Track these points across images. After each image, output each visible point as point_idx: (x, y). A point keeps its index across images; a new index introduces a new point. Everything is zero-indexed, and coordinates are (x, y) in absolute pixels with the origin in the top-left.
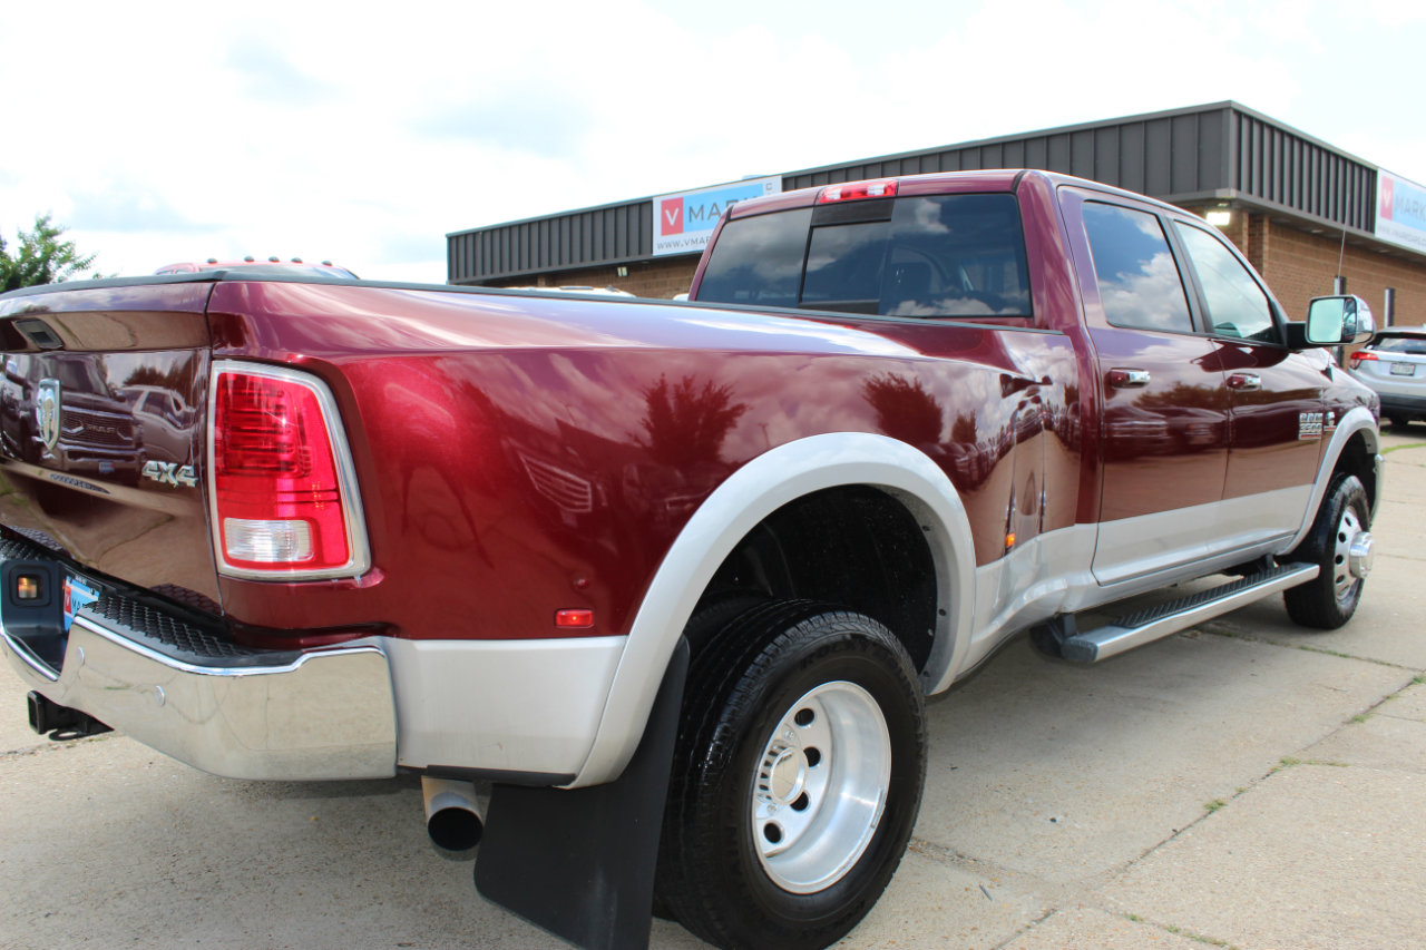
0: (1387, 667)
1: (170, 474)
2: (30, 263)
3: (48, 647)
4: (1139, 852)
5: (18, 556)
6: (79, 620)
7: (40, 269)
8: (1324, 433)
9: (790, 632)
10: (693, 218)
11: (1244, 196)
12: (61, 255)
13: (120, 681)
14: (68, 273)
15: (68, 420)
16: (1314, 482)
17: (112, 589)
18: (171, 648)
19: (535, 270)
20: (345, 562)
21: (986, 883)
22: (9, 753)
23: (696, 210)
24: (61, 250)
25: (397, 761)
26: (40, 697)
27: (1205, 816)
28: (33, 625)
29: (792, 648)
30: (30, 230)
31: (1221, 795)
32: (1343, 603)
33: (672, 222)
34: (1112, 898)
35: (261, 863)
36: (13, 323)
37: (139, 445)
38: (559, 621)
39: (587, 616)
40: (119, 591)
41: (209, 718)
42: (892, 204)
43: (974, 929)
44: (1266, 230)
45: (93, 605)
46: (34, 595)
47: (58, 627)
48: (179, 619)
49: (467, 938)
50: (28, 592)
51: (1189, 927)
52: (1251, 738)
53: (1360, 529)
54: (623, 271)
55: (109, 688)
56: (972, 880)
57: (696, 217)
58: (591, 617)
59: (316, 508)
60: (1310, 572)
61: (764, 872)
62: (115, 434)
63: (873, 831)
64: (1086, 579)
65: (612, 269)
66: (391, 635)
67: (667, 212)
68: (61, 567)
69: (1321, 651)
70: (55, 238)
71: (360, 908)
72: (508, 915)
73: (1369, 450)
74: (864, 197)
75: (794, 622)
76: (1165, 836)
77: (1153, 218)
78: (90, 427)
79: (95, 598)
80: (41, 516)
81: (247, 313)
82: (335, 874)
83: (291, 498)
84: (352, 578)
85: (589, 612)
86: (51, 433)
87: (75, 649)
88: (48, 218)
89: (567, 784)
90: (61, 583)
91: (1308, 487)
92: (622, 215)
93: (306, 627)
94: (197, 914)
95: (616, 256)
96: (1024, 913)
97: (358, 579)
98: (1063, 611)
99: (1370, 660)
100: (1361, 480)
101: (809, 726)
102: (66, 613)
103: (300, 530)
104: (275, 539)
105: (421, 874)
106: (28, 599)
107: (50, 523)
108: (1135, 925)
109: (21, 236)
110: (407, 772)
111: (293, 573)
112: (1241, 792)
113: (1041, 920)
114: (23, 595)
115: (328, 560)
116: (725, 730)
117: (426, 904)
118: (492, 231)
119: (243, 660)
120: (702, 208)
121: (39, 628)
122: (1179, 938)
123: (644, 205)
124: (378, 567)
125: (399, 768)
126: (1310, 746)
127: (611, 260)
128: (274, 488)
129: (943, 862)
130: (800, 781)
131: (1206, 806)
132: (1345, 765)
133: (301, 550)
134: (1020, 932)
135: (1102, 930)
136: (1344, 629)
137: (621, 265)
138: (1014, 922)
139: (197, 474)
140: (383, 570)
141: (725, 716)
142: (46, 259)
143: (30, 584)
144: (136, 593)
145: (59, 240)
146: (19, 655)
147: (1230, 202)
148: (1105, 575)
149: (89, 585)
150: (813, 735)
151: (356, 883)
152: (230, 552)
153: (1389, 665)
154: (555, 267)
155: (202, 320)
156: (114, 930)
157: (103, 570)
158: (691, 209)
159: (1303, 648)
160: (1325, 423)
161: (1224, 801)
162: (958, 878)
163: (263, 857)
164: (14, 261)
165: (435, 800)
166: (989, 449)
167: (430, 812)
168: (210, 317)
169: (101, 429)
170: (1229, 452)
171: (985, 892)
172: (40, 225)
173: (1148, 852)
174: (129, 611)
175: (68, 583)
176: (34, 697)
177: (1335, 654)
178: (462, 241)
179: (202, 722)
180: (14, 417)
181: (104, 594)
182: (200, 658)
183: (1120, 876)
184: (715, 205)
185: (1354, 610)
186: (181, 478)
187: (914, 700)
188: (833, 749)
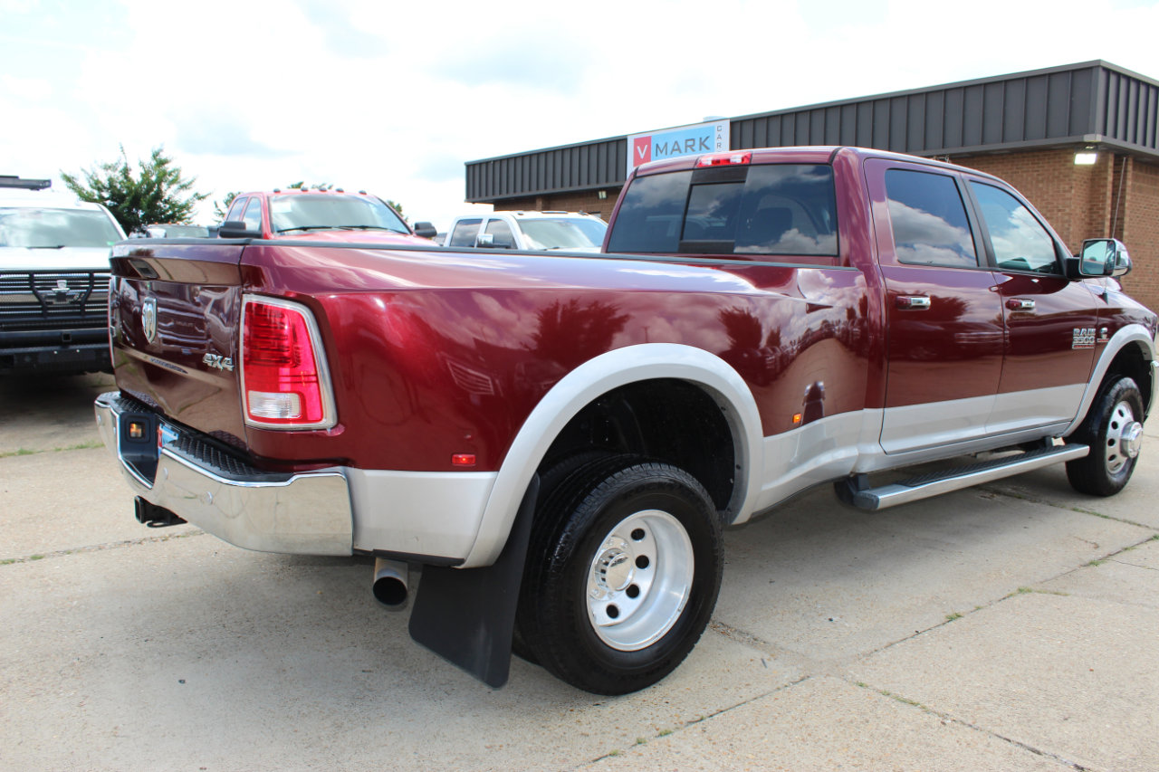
0: (1136, 527)
1: (218, 362)
2: (148, 185)
3: (146, 467)
4: (885, 644)
5: (131, 410)
6: (164, 451)
7: (155, 189)
8: (1097, 344)
9: (616, 475)
10: (659, 152)
11: (1109, 140)
12: (170, 178)
13: (192, 493)
14: (176, 192)
15: (161, 317)
16: (1088, 381)
17: (186, 432)
18: (216, 469)
19: (534, 192)
20: (320, 420)
21: (766, 657)
22: (125, 542)
23: (661, 146)
24: (170, 174)
25: (353, 545)
26: (142, 499)
27: (944, 624)
28: (139, 455)
29: (617, 486)
30: (149, 161)
31: (960, 610)
32: (1115, 476)
33: (642, 156)
34: (852, 672)
35: (282, 618)
36: (129, 261)
37: (209, 337)
38: (454, 461)
39: (471, 459)
40: (191, 434)
41: (238, 515)
42: (747, 169)
43: (747, 685)
44: (1130, 168)
45: (173, 442)
46: (140, 435)
47: (155, 456)
48: (224, 453)
49: (408, 670)
50: (136, 434)
51: (898, 693)
52: (1004, 572)
53: (1132, 420)
54: (603, 195)
55: (187, 498)
56: (757, 654)
57: (661, 152)
58: (474, 460)
59: (301, 386)
60: (1082, 451)
61: (595, 633)
62: (193, 328)
63: (679, 614)
64: (874, 449)
65: (594, 192)
66: (351, 466)
67: (639, 148)
68: (157, 418)
69: (1088, 513)
70: (166, 166)
71: (341, 648)
72: (437, 657)
73: (1146, 358)
74: (728, 164)
75: (620, 469)
76: (909, 634)
77: (951, 180)
78: (179, 323)
79: (176, 438)
80: (145, 382)
81: (264, 265)
82: (329, 627)
83: (288, 379)
84: (325, 429)
85: (473, 456)
86: (151, 332)
87: (163, 469)
88: (161, 150)
89: (459, 565)
90: (157, 428)
91: (1082, 386)
92: (603, 150)
93: (296, 458)
94: (238, 646)
95: (598, 182)
96: (786, 677)
97: (329, 430)
98: (857, 471)
99: (1125, 521)
100: (1136, 381)
101: (640, 541)
102: (159, 448)
103: (293, 399)
104: (278, 404)
105: (385, 630)
106: (136, 437)
107: (152, 388)
108: (860, 689)
109: (142, 165)
110: (362, 554)
111: (291, 425)
112: (978, 608)
113: (797, 682)
114: (133, 435)
115: (310, 418)
116: (567, 537)
117: (385, 648)
118: (500, 161)
119: (258, 477)
120: (666, 144)
121: (142, 457)
122: (888, 698)
123: (621, 142)
124: (342, 424)
125: (354, 550)
126: (1046, 580)
127: (594, 186)
128: (278, 373)
129: (741, 642)
130: (630, 577)
131: (947, 617)
132: (1066, 595)
133: (294, 412)
134: (779, 689)
135: (836, 691)
136: (1116, 497)
137: (602, 189)
138: (777, 682)
139: (233, 364)
140: (344, 425)
141: (568, 528)
142: (159, 181)
143: (138, 428)
144: (201, 435)
145: (169, 167)
146: (131, 474)
147: (1096, 147)
148: (892, 446)
149: (173, 430)
150: (642, 548)
151: (341, 633)
152: (252, 411)
153: (1139, 525)
154: (550, 190)
155: (237, 268)
156: (186, 652)
157: (181, 420)
158: (657, 146)
159: (1074, 510)
160: (1098, 335)
161: (961, 614)
162: (748, 653)
163: (283, 615)
164: (136, 183)
165: (380, 572)
166: (789, 349)
167: (375, 580)
168: (242, 268)
169: (185, 324)
170: (1004, 359)
171: (763, 662)
172: (155, 156)
173: (891, 644)
174: (194, 446)
175: (160, 428)
176: (138, 499)
177: (1098, 515)
178: (477, 168)
179: (234, 517)
180: (129, 311)
181: (181, 435)
182: (232, 476)
183: (864, 659)
184: (676, 142)
185: (1125, 483)
186: (224, 365)
187: (712, 526)
188: (657, 558)
